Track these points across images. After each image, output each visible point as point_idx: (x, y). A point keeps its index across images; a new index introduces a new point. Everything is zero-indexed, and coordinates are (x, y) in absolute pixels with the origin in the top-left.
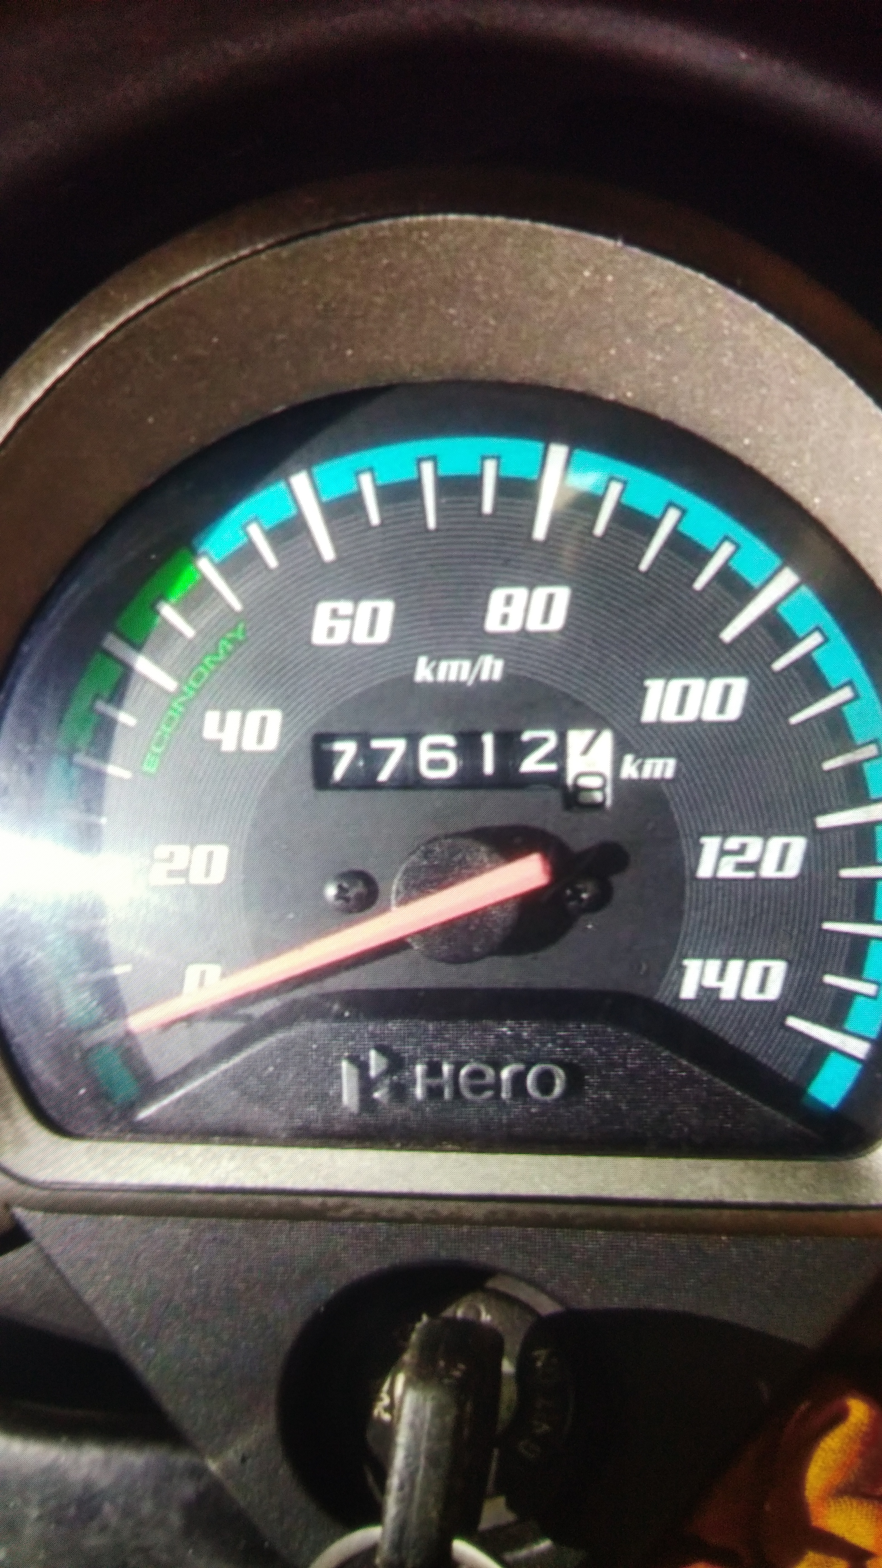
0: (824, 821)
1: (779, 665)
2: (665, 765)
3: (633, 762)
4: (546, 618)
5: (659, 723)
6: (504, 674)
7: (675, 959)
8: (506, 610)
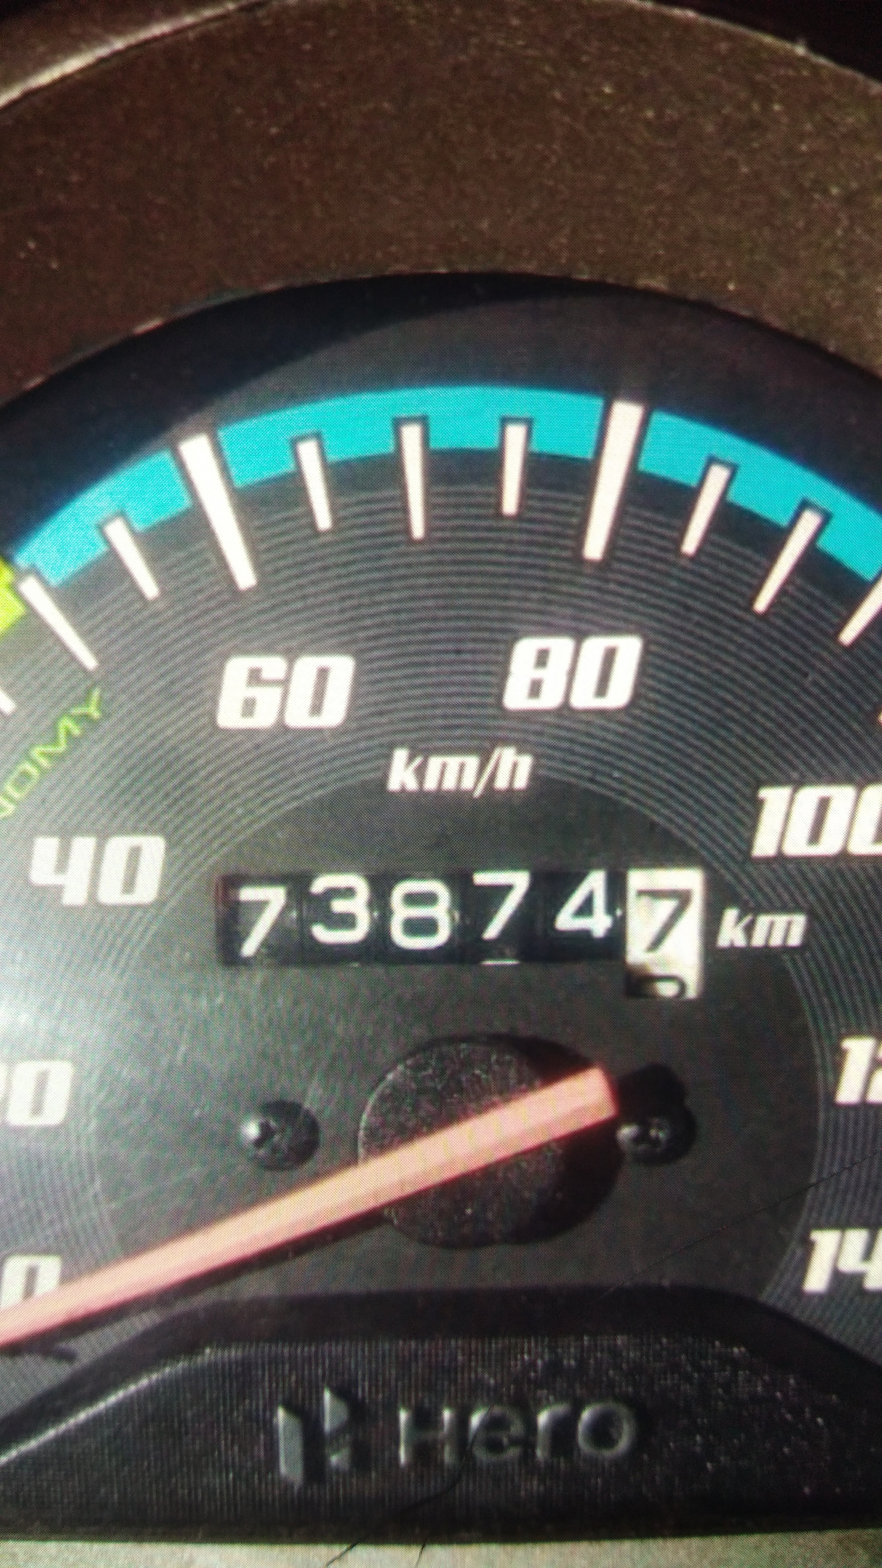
2: (789, 925)
3: (740, 918)
4: (602, 688)
5: (780, 858)
6: (534, 776)
7: (798, 1230)
8: (539, 674)
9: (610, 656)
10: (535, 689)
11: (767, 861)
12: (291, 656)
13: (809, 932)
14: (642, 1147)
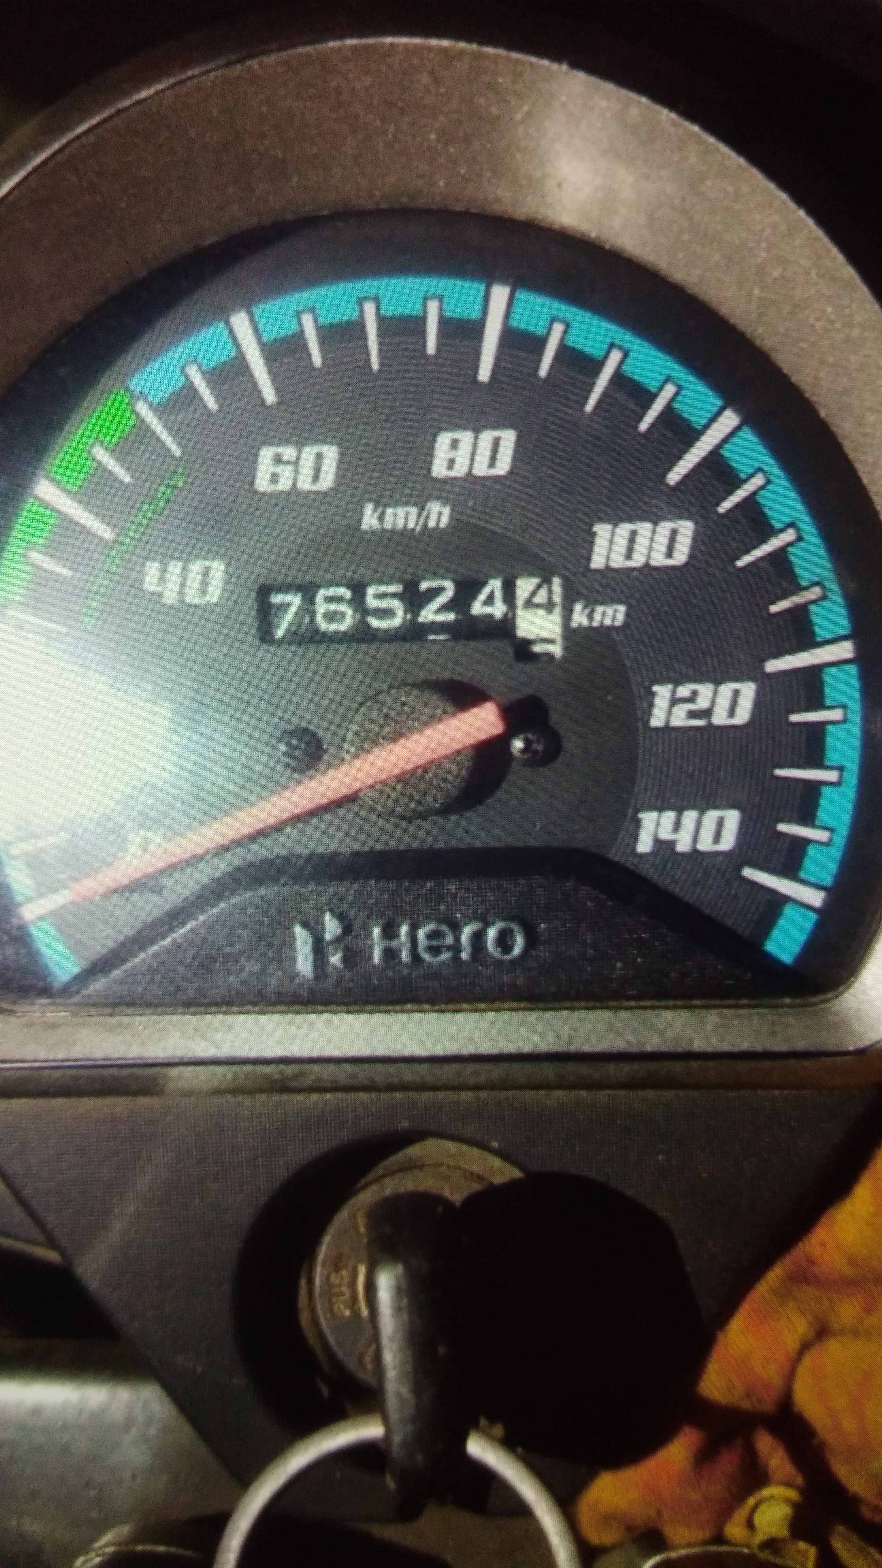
0: (773, 666)
1: (724, 507)
2: (615, 612)
3: (584, 609)
4: (492, 463)
5: (608, 569)
6: (452, 521)
7: (630, 812)
8: (452, 454)
9: (496, 442)
10: (451, 463)
11: (598, 571)
12: (300, 445)
13: (628, 615)
14: (526, 756)
